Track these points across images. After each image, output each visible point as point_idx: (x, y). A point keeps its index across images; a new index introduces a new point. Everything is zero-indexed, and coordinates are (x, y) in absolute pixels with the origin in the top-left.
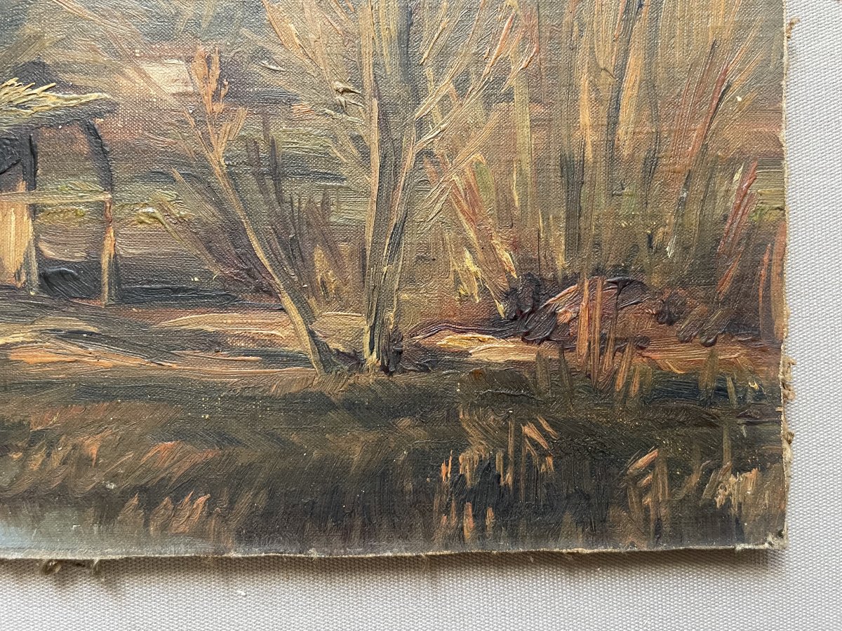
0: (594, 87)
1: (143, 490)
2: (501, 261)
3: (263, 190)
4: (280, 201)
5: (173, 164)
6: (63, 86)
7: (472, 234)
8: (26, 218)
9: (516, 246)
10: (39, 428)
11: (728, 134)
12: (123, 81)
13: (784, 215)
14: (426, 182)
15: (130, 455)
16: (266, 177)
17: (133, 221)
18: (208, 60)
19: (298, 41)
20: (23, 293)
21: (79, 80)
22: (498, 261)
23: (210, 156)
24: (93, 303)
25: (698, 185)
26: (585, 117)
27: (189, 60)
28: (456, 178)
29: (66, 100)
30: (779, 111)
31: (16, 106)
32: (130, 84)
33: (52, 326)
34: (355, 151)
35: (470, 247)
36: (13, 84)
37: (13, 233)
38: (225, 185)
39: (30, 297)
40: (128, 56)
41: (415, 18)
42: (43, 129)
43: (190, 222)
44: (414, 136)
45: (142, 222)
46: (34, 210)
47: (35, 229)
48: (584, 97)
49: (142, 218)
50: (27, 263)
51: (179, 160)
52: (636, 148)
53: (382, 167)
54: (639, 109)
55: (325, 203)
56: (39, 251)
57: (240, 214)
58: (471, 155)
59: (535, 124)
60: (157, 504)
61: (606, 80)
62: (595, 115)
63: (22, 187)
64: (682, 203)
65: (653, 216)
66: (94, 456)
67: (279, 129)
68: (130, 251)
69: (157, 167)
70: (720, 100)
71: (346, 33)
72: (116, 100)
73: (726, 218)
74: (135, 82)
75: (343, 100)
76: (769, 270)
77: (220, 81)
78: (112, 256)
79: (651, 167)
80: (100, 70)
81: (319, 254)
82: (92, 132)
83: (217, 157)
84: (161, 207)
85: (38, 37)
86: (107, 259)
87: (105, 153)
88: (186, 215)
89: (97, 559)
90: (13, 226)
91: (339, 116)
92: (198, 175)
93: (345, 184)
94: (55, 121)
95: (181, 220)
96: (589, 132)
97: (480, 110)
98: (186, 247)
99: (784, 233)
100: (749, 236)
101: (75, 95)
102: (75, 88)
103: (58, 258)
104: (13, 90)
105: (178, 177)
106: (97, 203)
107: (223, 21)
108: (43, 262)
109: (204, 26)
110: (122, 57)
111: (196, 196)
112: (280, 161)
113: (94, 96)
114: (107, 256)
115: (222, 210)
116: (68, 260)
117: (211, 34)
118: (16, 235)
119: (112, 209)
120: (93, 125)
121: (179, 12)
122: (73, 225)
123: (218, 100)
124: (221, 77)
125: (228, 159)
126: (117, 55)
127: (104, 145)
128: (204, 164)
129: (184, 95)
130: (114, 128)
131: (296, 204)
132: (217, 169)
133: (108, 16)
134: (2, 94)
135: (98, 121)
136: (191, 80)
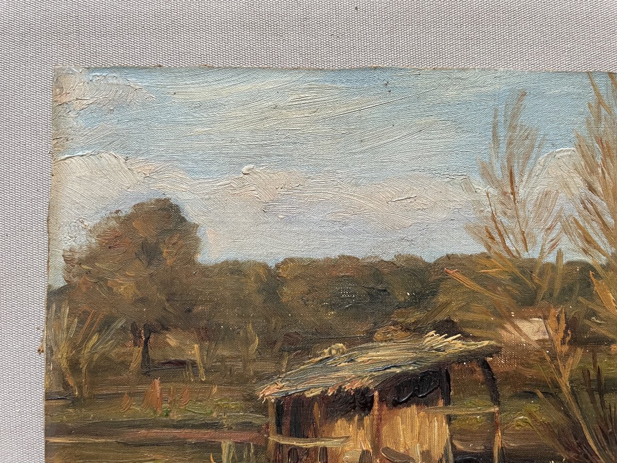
3: (593, 401)
4: (603, 406)
5: (537, 386)
6: (465, 337)
8: (444, 424)
12: (504, 333)
16: (595, 393)
17: (513, 425)
18: (558, 318)
19: (614, 304)
21: (477, 333)
23: (560, 380)
27: (545, 318)
29: (468, 345)
31: (435, 350)
32: (508, 334)
36: (433, 335)
37: (436, 434)
38: (569, 399)
40: (506, 316)
42: (453, 365)
43: (549, 424)
45: (518, 425)
46: (449, 419)
47: (450, 431)
49: (519, 423)
50: (446, 454)
51: (540, 383)
56: (453, 446)
57: (579, 417)
63: (441, 403)
67: (603, 362)
68: (511, 445)
69: (527, 389)
72: (499, 345)
74: (512, 333)
77: (565, 332)
78: (500, 448)
80: (490, 326)
82: (486, 366)
83: (565, 382)
84: (530, 415)
85: (447, 304)
86: (497, 450)
87: (494, 379)
88: (546, 420)
90: (436, 430)
92: (551, 391)
94: (461, 358)
95: (542, 424)
98: (547, 441)
101: (473, 343)
102: (475, 338)
103: (465, 450)
104: (433, 339)
105: (540, 395)
106: (489, 413)
107: (567, 291)
108: (456, 453)
109: (556, 295)
110: (503, 316)
111: (552, 407)
112: (603, 382)
113: (486, 343)
114: (497, 448)
115: (568, 416)
116: (472, 451)
117: (561, 301)
118: (439, 435)
119: (499, 417)
120: (485, 361)
121: (539, 287)
122: (475, 428)
123: (564, 343)
124: (567, 328)
125: (571, 382)
126: (500, 316)
127: (493, 374)
128: (557, 386)
129: (544, 341)
130: (499, 364)
131: (613, 409)
132: (564, 389)
133: (494, 290)
134: (425, 341)
135: (489, 359)
136: (548, 331)
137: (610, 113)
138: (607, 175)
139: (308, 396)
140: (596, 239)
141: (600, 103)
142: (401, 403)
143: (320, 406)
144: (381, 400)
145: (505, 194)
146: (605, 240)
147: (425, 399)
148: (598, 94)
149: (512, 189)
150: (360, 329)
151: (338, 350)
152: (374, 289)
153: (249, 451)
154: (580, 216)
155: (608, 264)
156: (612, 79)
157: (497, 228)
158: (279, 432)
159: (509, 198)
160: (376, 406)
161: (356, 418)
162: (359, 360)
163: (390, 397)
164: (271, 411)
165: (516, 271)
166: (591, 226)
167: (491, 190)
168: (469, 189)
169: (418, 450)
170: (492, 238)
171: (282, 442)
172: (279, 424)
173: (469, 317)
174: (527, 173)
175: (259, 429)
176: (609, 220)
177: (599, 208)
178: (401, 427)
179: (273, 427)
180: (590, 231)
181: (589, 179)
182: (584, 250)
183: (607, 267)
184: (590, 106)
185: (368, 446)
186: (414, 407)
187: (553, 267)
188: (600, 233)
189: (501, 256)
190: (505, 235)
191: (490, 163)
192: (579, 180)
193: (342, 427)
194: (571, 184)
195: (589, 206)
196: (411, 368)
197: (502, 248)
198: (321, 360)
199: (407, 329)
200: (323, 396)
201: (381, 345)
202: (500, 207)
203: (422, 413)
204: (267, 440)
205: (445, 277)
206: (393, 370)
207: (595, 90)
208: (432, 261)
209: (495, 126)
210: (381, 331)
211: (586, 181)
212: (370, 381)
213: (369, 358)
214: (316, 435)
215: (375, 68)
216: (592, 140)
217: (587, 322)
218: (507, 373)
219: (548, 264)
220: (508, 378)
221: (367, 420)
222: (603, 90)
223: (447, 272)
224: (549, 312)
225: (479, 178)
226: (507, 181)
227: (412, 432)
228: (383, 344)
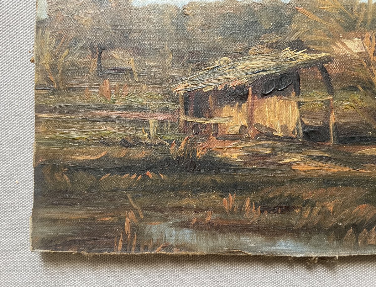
1: (354, 225)
5: (358, 82)
6: (310, 51)
8: (296, 108)
10: (307, 199)
12: (335, 48)
15: (347, 210)
17: (342, 108)
18: (371, 38)
20: (296, 140)
21: (317, 48)
23: (373, 79)
24: (327, 144)
27: (362, 38)
29: (312, 56)
31: (290, 60)
32: (339, 49)
33: (310, 154)
36: (288, 50)
39: (300, 142)
40: (336, 37)
42: (302, 69)
43: (367, 108)
45: (346, 108)
46: (299, 104)
47: (300, 113)
49: (346, 106)
50: (297, 127)
51: (360, 81)
56: (301, 121)
60: (360, 232)
63: (293, 94)
66: (332, 211)
68: (341, 121)
69: (351, 85)
72: (332, 56)
74: (341, 48)
78: (334, 123)
80: (326, 43)
82: (324, 70)
84: (354, 101)
85: (297, 30)
86: (332, 125)
87: (329, 79)
88: (364, 105)
89: (337, 256)
90: (291, 111)
92: (368, 86)
94: (308, 64)
95: (362, 107)
98: (366, 119)
101: (315, 54)
102: (316, 52)
103: (310, 125)
104: (287, 53)
105: (360, 88)
106: (326, 100)
108: (304, 126)
109: (369, 23)
110: (335, 38)
111: (369, 96)
113: (323, 55)
114: (332, 123)
116: (315, 125)
117: (372, 27)
118: (292, 115)
119: (333, 103)
120: (323, 67)
121: (357, 19)
122: (317, 110)
126: (333, 38)
127: (329, 75)
128: (372, 83)
129: (361, 53)
130: (332, 68)
133: (328, 20)
134: (283, 54)
135: (326, 65)
136: (364, 47)
139: (205, 91)
142: (266, 95)
143: (213, 98)
144: (254, 94)
147: (283, 91)
150: (239, 47)
151: (224, 61)
152: (248, 21)
153: (167, 125)
158: (186, 114)
160: (250, 97)
161: (237, 104)
162: (239, 67)
163: (259, 91)
164: (181, 100)
165: (343, 8)
169: (279, 125)
171: (189, 120)
172: (186, 109)
173: (312, 38)
175: (173, 112)
178: (267, 110)
179: (182, 111)
185: (245, 123)
186: (275, 97)
187: (366, 6)
193: (227, 110)
196: (274, 72)
198: (213, 68)
199: (271, 47)
200: (215, 91)
201: (253, 57)
203: (281, 101)
204: (179, 119)
205: (296, 12)
206: (261, 73)
208: (287, 2)
210: (253, 48)
212: (246, 81)
213: (245, 66)
214: (211, 116)
218: (338, 74)
219: (363, 4)
220: (339, 78)
221: (244, 106)
223: (297, 9)
224: (365, 34)
227: (274, 113)
228: (255, 57)
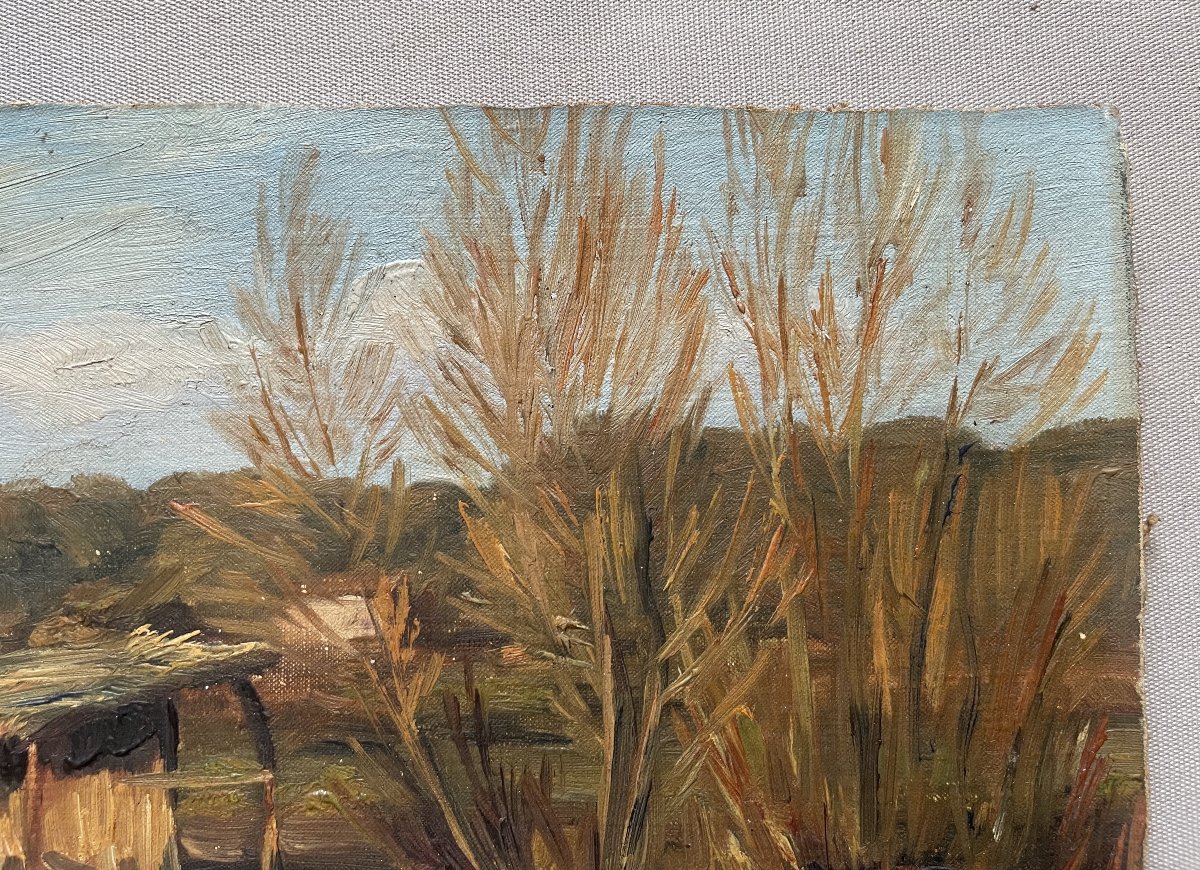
0: (891, 619)
2: (777, 847)
3: (466, 760)
4: (487, 771)
5: (352, 730)
6: (209, 636)
7: (738, 812)
8: (164, 807)
9: (794, 827)
11: (1069, 679)
12: (285, 626)
13: (1143, 787)
14: (675, 743)
16: (469, 742)
17: (301, 807)
18: (394, 595)
19: (508, 566)
21: (230, 627)
22: (773, 847)
23: (396, 718)
25: (1031, 744)
26: (881, 658)
27: (369, 595)
28: (715, 738)
29: (214, 652)
30: (1135, 654)
32: (295, 629)
34: (583, 705)
35: (736, 829)
36: (144, 634)
37: (149, 826)
38: (416, 755)
40: (290, 594)
41: (656, 532)
42: (185, 691)
43: (373, 805)
44: (658, 684)
45: (312, 809)
46: (175, 797)
47: (176, 821)
48: (879, 632)
49: (313, 803)
50: (167, 866)
51: (355, 723)
52: (949, 698)
53: (618, 724)
54: (951, 647)
55: (545, 773)
56: (181, 848)
57: (436, 791)
58: (735, 706)
59: (817, 666)
61: (908, 610)
62: (894, 655)
63: (159, 766)
64: (1012, 770)
65: (974, 788)
67: (486, 679)
68: (297, 846)
69: (330, 736)
70: (1058, 637)
71: (568, 551)
72: (276, 650)
73: (1068, 790)
74: (302, 627)
75: (566, 639)
76: (1125, 858)
77: (409, 622)
78: (275, 853)
79: (969, 723)
80: (257, 613)
81: (537, 842)
82: (247, 691)
83: (406, 722)
84: (336, 786)
85: (175, 571)
86: (269, 858)
87: (265, 719)
88: (367, 797)
90: (149, 817)
91: (561, 660)
92: (380, 740)
93: (571, 747)
94: (201, 677)
95: (360, 805)
96: (886, 676)
97: (743, 647)
98: (368, 840)
99: (1144, 812)
100: (1098, 812)
101: (225, 646)
102: (229, 638)
103: (205, 858)
104: (145, 641)
105: (357, 747)
106: (254, 784)
107: (413, 543)
108: (187, 863)
109: (389, 550)
110: (283, 592)
111: (381, 771)
112: (487, 720)
113: (249, 646)
114: (269, 853)
115: (415, 790)
116: (219, 860)
117: (398, 560)
118: (153, 828)
119: (274, 793)
120: (249, 683)
121: (356, 535)
122: (225, 815)
123: (407, 645)
124: (411, 615)
125: (420, 721)
126: (280, 594)
127: (263, 709)
128: (390, 729)
129: (364, 640)
130: (275, 687)
131: (508, 777)
132: (406, 735)
133: (266, 542)
134: (130, 645)
135: (256, 678)
136: (373, 621)
137: (492, 191)
138: (489, 313)
140: (469, 436)
141: (468, 171)
142: (79, 768)
144: (42, 762)
145: (286, 351)
146: (490, 440)
147: (126, 758)
148: (465, 153)
149: (302, 342)
152: (31, 544)
154: (438, 394)
155: (495, 487)
156: (493, 119)
157: (273, 419)
159: (296, 360)
160: (32, 772)
163: (59, 756)
165: (313, 503)
166: (461, 414)
167: (259, 344)
168: (217, 344)
169: (113, 858)
170: (263, 439)
173: (218, 595)
174: (330, 311)
176: (496, 400)
177: (476, 378)
178: (80, 813)
180: (460, 424)
181: (455, 320)
182: (447, 460)
183: (493, 493)
184: (450, 178)
185: (17, 848)
186: (105, 775)
187: (384, 494)
188: (479, 427)
189: (279, 474)
190: (289, 434)
191: (256, 292)
192: (433, 323)
194: (419, 331)
195: (455, 373)
196: (101, 699)
197: (283, 459)
199: (94, 623)
201: (43, 653)
202: (276, 377)
203: (121, 787)
205: (172, 519)
206: (65, 702)
207: (458, 143)
208: (145, 486)
209: (261, 217)
210: (44, 625)
211: (446, 324)
212: (21, 725)
213: (17, 681)
215: (21, 108)
216: (457, 244)
217: (453, 602)
218: (291, 704)
219: (374, 488)
220: (294, 714)
221: (15, 799)
222: (474, 145)
223: (173, 508)
224: (377, 583)
225: (235, 322)
226: (290, 325)
227: (102, 822)
228: (49, 651)
